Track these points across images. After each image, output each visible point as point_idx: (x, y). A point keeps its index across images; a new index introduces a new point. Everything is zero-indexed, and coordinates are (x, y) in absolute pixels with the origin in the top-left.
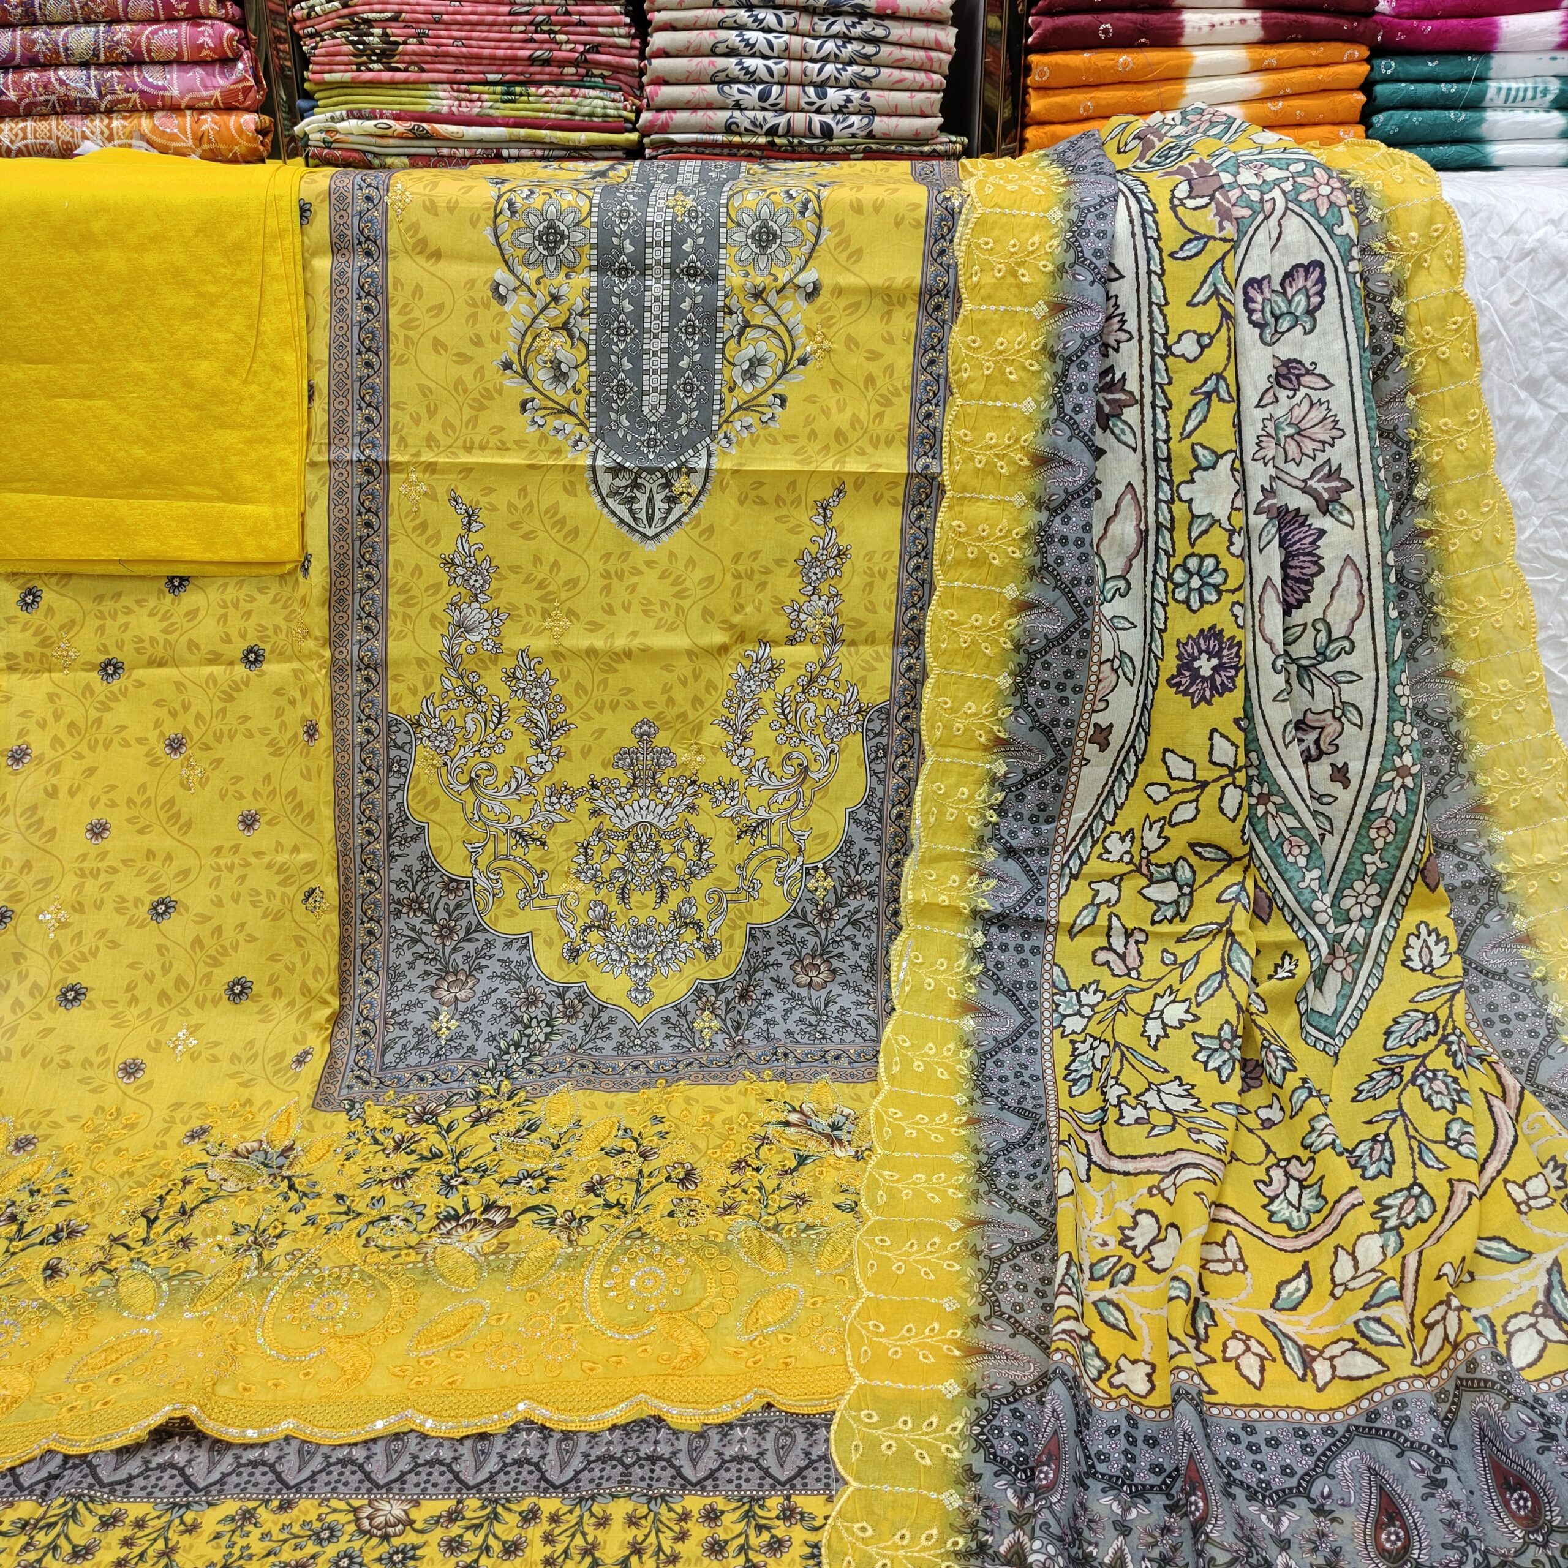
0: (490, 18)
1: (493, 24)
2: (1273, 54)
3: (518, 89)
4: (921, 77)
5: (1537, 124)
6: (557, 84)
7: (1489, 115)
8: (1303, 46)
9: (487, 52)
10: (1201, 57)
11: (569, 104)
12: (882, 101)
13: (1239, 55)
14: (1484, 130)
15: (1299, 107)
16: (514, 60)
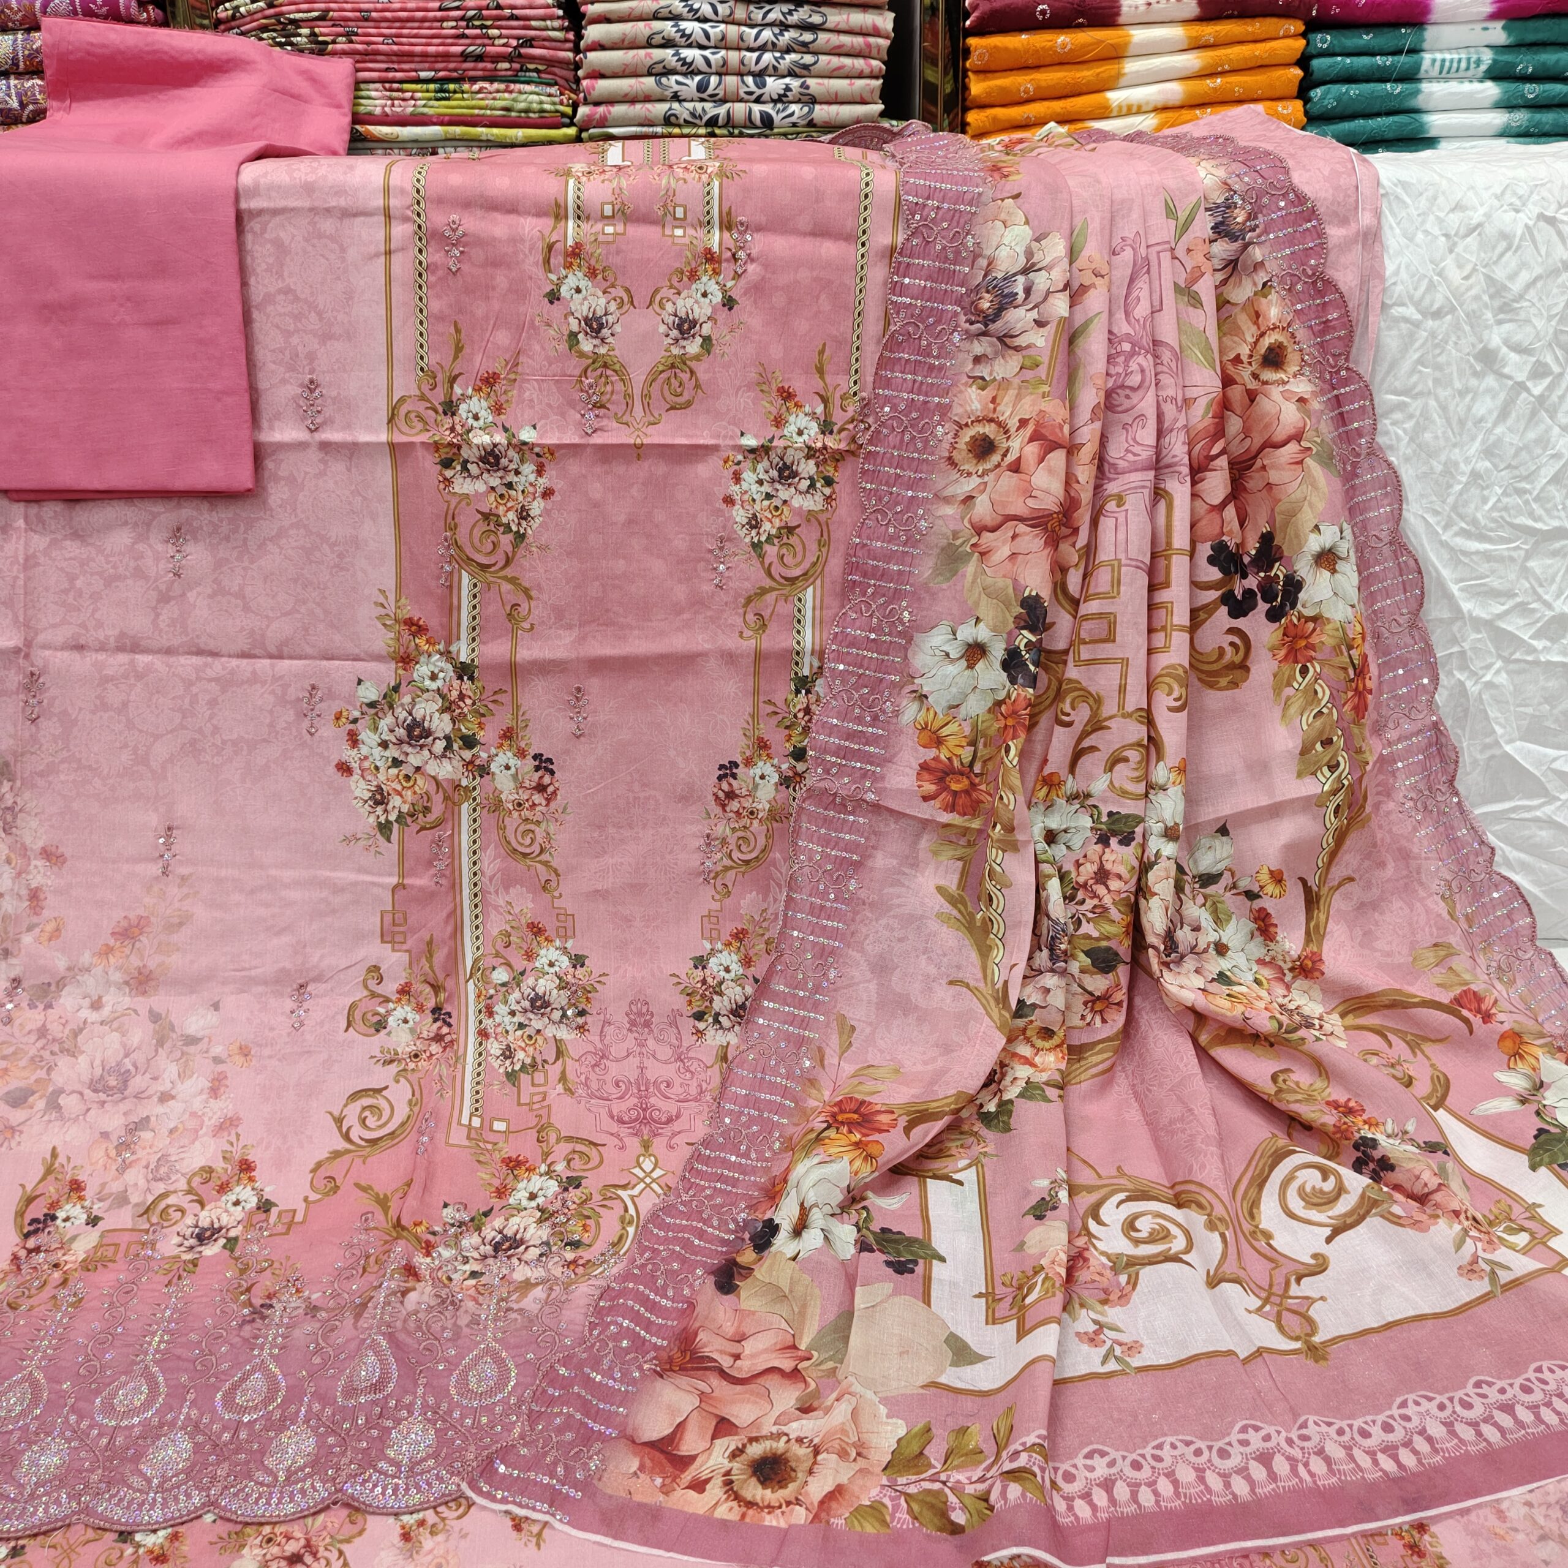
0: (420, 14)
1: (423, 20)
2: (1210, 31)
3: (452, 86)
4: (859, 63)
5: (1471, 94)
6: (491, 79)
7: (1425, 86)
8: (1240, 22)
9: (418, 49)
10: (1139, 35)
11: (504, 100)
12: (822, 89)
13: (1176, 33)
14: (1420, 102)
15: (1238, 83)
16: (446, 57)
